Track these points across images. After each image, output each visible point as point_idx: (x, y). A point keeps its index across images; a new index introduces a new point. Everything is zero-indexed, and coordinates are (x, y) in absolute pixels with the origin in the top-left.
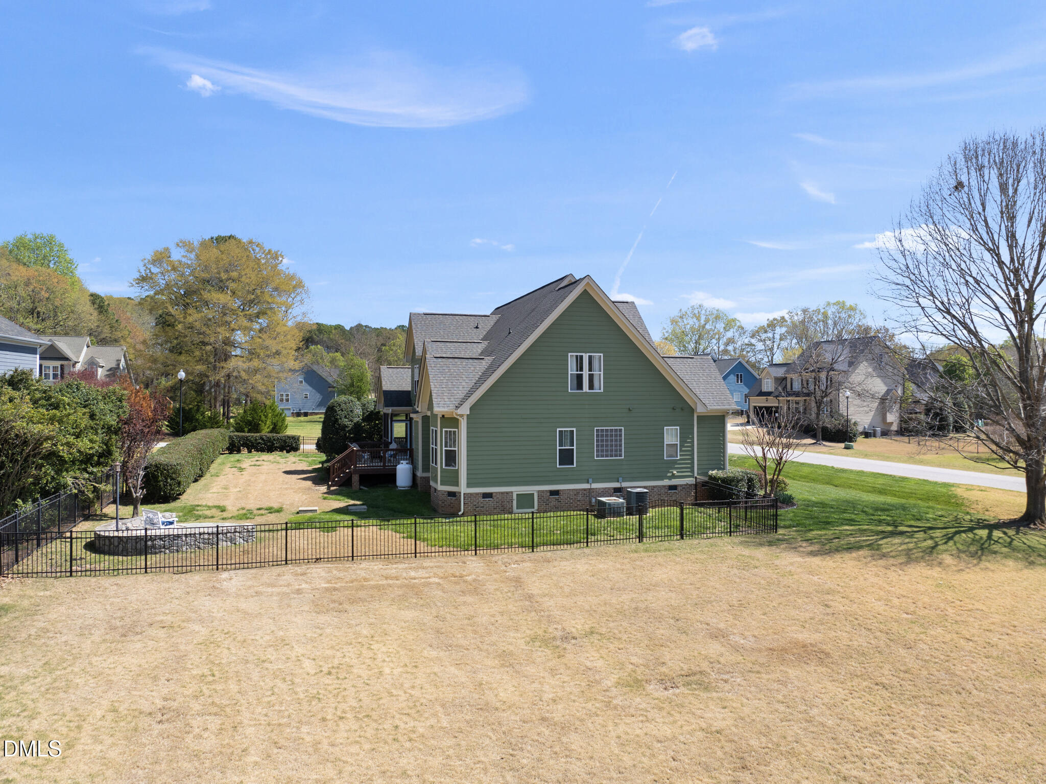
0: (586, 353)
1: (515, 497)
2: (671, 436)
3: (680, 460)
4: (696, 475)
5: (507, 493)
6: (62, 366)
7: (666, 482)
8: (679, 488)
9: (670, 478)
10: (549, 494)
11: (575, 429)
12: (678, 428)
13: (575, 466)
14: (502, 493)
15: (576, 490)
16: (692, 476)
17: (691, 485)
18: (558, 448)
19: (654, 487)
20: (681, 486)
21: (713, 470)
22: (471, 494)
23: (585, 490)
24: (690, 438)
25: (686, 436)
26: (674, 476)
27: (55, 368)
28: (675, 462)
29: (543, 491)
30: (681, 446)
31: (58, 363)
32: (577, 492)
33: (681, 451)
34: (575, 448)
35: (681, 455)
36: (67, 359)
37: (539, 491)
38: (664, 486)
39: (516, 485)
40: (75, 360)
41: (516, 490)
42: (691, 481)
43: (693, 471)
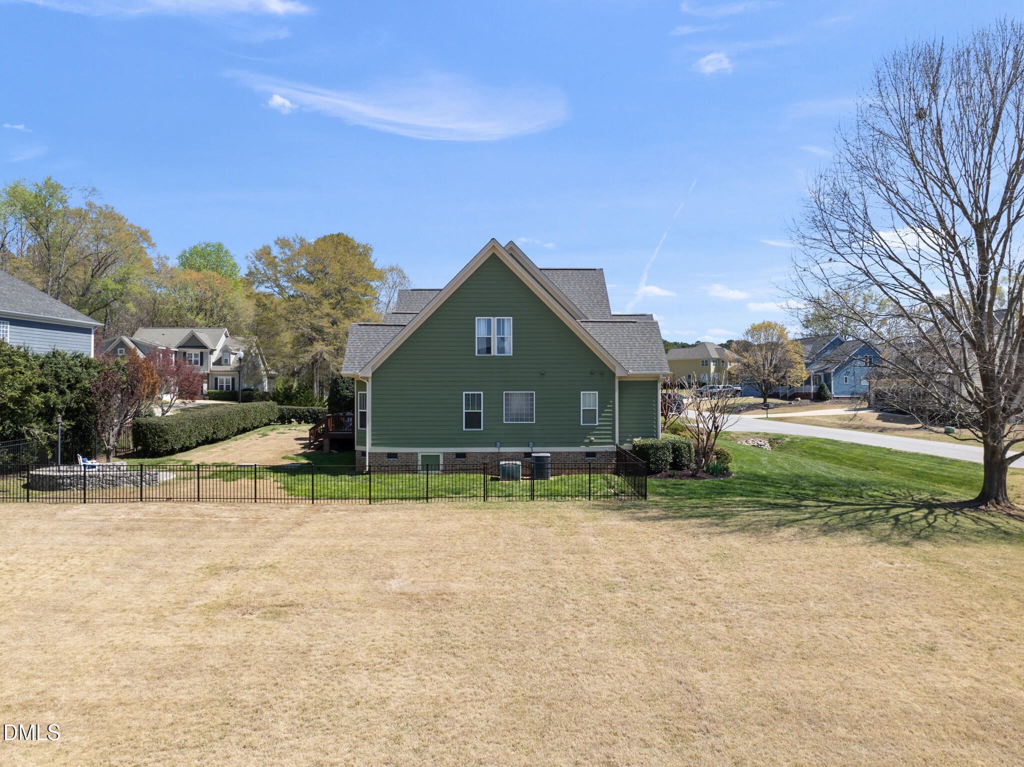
0: (494, 316)
1: (420, 458)
2: (589, 400)
3: (599, 426)
4: (617, 442)
5: (412, 454)
6: (202, 353)
7: (583, 449)
8: (598, 456)
9: (587, 445)
10: (455, 456)
11: (482, 393)
12: (597, 392)
13: (482, 429)
14: (407, 454)
15: (484, 453)
16: (614, 443)
17: (611, 453)
18: (464, 411)
19: (569, 453)
20: (601, 453)
21: (638, 437)
22: (376, 454)
23: (493, 453)
24: (610, 404)
25: (605, 401)
26: (591, 443)
27: (196, 355)
28: (593, 428)
29: (448, 454)
30: (600, 412)
31: (198, 351)
32: (485, 455)
33: (599, 417)
34: (482, 411)
35: (599, 421)
36: (205, 347)
37: (444, 453)
38: (581, 453)
39: (421, 447)
40: (211, 347)
41: (421, 451)
42: (612, 448)
43: (614, 438)
